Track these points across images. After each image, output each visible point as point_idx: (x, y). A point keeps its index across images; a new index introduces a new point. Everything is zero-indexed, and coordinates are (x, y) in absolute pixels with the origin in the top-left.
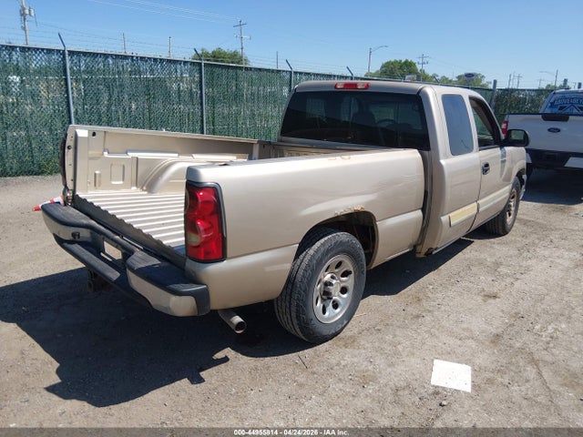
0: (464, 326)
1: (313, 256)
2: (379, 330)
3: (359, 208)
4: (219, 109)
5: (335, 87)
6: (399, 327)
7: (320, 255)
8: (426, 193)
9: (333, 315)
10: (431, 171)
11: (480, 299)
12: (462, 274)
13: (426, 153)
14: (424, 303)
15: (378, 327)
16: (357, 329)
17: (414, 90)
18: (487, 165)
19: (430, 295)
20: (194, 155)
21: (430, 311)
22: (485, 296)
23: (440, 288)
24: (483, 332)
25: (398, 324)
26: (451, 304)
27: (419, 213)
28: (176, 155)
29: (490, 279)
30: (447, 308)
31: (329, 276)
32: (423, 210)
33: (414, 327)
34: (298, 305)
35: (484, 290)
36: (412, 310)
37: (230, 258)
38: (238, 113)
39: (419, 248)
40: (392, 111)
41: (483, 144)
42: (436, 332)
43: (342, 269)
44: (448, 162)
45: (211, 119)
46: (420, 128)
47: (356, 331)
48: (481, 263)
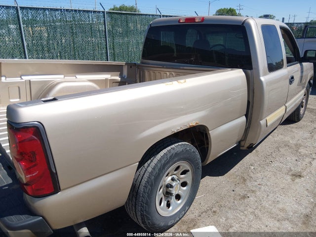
0: (281, 206)
1: (151, 173)
2: (215, 212)
3: (194, 124)
4: (118, 40)
5: (179, 21)
6: (230, 208)
7: (157, 170)
8: (249, 102)
9: (177, 206)
10: (253, 87)
11: (289, 178)
12: (274, 155)
13: (249, 71)
14: (248, 183)
15: (214, 209)
16: (197, 212)
17: (240, 21)
18: (292, 78)
19: (252, 175)
20: (78, 76)
21: (253, 191)
22: (293, 175)
23: (259, 169)
24: (295, 212)
25: (229, 205)
26: (269, 184)
27: (244, 118)
28: (62, 76)
29: (294, 158)
30: (267, 188)
31: (170, 178)
32: (246, 115)
33: (242, 208)
34: (142, 215)
35: (291, 170)
36: (240, 190)
37: (64, 189)
38: (129, 43)
39: (242, 143)
40: (222, 39)
41: (290, 61)
42: (260, 214)
43: (181, 170)
44: (266, 78)
45: (112, 47)
46: (244, 51)
47: (197, 213)
48: (287, 145)
